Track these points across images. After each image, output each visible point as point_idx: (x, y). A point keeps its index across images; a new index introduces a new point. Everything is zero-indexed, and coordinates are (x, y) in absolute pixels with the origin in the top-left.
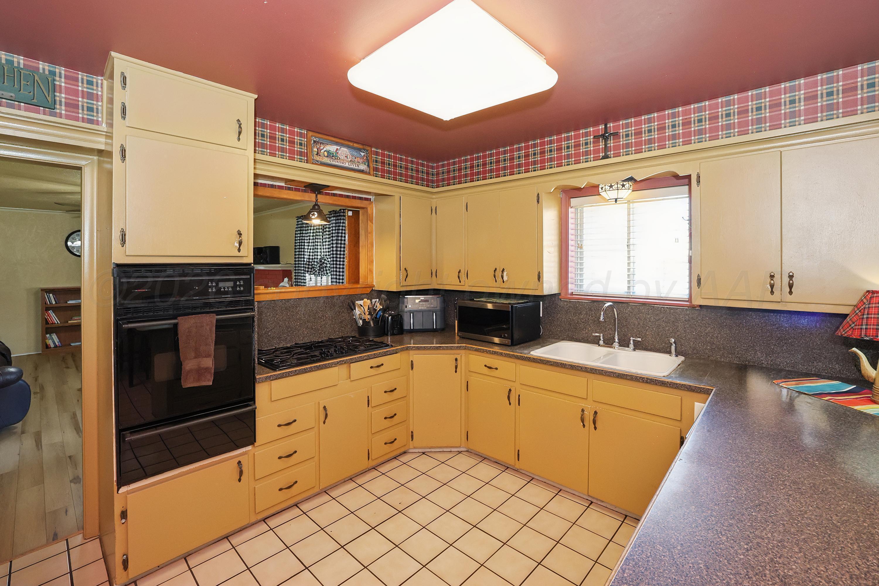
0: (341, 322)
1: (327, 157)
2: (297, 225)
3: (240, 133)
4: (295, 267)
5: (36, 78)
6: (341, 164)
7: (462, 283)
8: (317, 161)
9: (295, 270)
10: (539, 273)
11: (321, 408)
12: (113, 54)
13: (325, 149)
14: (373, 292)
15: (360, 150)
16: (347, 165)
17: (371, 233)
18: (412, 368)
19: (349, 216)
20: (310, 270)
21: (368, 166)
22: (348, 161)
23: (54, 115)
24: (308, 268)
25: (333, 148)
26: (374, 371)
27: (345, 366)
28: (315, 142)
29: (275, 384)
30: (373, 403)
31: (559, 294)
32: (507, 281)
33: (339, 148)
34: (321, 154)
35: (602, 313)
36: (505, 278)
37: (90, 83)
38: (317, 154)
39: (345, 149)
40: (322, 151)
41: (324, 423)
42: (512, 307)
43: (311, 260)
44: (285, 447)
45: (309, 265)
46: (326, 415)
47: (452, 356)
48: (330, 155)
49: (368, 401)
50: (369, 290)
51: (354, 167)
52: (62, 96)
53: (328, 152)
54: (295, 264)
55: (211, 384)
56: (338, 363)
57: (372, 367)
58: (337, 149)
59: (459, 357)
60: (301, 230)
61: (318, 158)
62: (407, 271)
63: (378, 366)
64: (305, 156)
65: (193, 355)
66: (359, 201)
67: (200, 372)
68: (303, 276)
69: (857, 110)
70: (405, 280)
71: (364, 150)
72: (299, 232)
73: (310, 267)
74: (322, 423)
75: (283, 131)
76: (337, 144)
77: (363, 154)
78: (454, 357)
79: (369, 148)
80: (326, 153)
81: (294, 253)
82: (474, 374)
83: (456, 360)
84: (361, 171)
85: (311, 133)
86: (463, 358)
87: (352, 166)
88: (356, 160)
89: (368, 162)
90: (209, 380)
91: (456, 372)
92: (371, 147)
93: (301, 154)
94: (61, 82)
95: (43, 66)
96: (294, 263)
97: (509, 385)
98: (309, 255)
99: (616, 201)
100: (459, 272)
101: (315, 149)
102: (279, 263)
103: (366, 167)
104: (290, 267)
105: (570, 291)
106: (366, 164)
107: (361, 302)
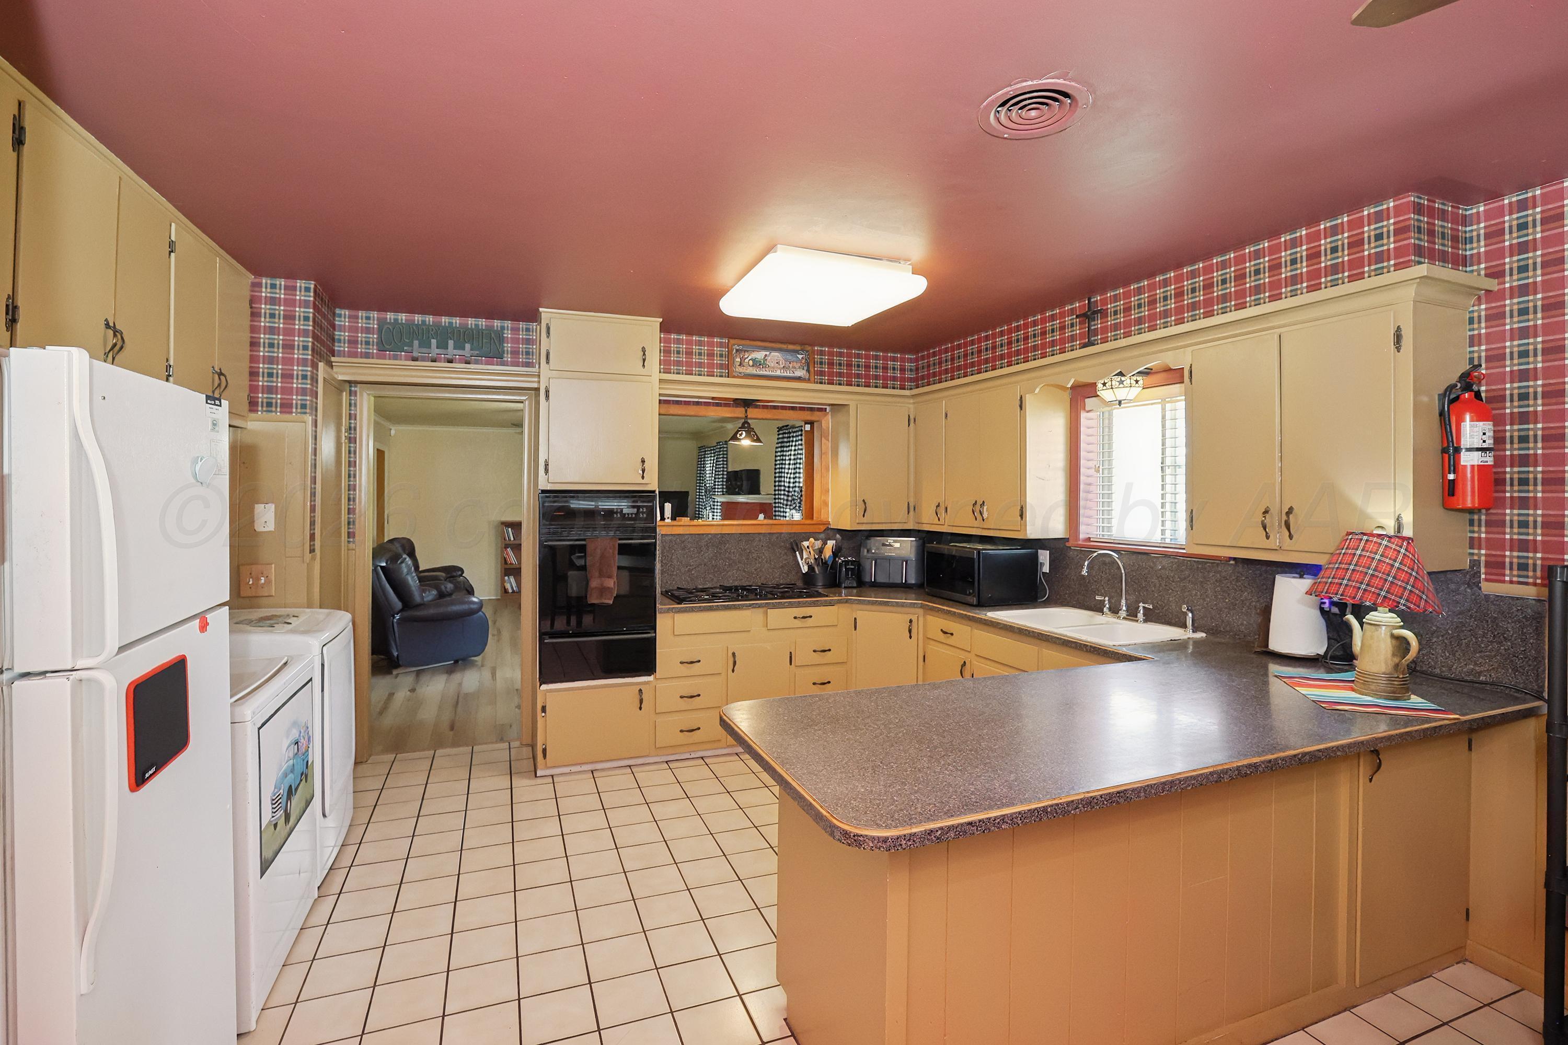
0: (782, 567)
1: (753, 366)
2: (778, 439)
3: (644, 360)
4: (775, 499)
5: (493, 335)
6: (770, 373)
7: (942, 522)
8: (740, 373)
9: (775, 503)
10: (1022, 507)
11: (730, 654)
12: (541, 309)
13: (750, 358)
14: (829, 531)
15: (797, 352)
16: (778, 373)
17: (826, 453)
18: (855, 629)
19: (806, 431)
20: (789, 503)
21: (808, 371)
22: (779, 368)
23: (503, 364)
24: (787, 500)
25: (760, 355)
26: (798, 623)
27: (761, 610)
28: (737, 350)
29: (679, 617)
30: (797, 660)
31: (1066, 540)
32: (987, 518)
33: (768, 353)
34: (745, 364)
35: (1086, 563)
36: (985, 515)
37: (528, 330)
38: (740, 365)
39: (777, 354)
40: (747, 360)
41: (733, 671)
42: (979, 553)
43: (791, 489)
44: (687, 687)
45: (788, 496)
46: (735, 663)
47: (906, 616)
48: (756, 363)
49: (791, 657)
50: (823, 528)
51: (788, 374)
52: (508, 346)
53: (754, 360)
54: (775, 495)
55: (611, 602)
56: (750, 605)
57: (795, 618)
58: (766, 355)
59: (914, 619)
60: (781, 447)
61: (741, 369)
62: (865, 503)
63: (804, 617)
64: (728, 370)
65: (597, 574)
66: (809, 412)
67: (603, 590)
68: (783, 512)
69: (1363, 273)
70: (864, 516)
71: (802, 350)
72: (779, 449)
73: (790, 498)
74: (730, 670)
75: (700, 343)
76: (765, 349)
77: (800, 357)
78: (908, 617)
79: (809, 348)
80: (751, 363)
81: (773, 479)
82: (932, 642)
83: (911, 621)
84: (799, 379)
85: (732, 341)
86: (921, 619)
87: (785, 374)
88: (791, 365)
89: (808, 365)
90: (609, 599)
91: (911, 637)
92: (813, 345)
93: (721, 366)
94: (508, 334)
95: (497, 323)
96: (773, 493)
97: (963, 656)
98: (789, 482)
99: (1120, 403)
100: (938, 506)
101: (738, 360)
102: (759, 494)
103: (804, 372)
104: (769, 499)
105: (1082, 536)
106: (806, 368)
107: (806, 544)
